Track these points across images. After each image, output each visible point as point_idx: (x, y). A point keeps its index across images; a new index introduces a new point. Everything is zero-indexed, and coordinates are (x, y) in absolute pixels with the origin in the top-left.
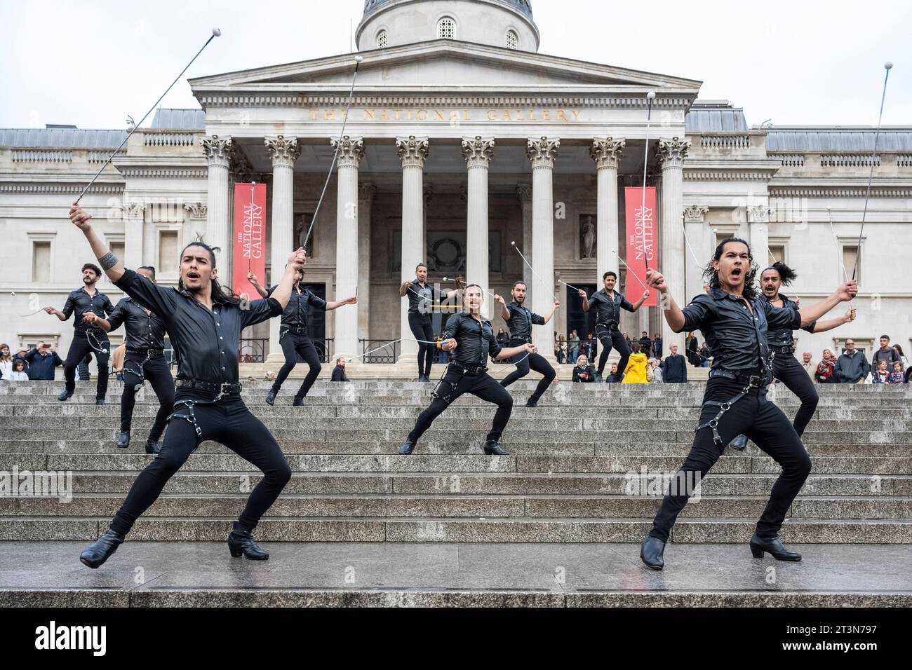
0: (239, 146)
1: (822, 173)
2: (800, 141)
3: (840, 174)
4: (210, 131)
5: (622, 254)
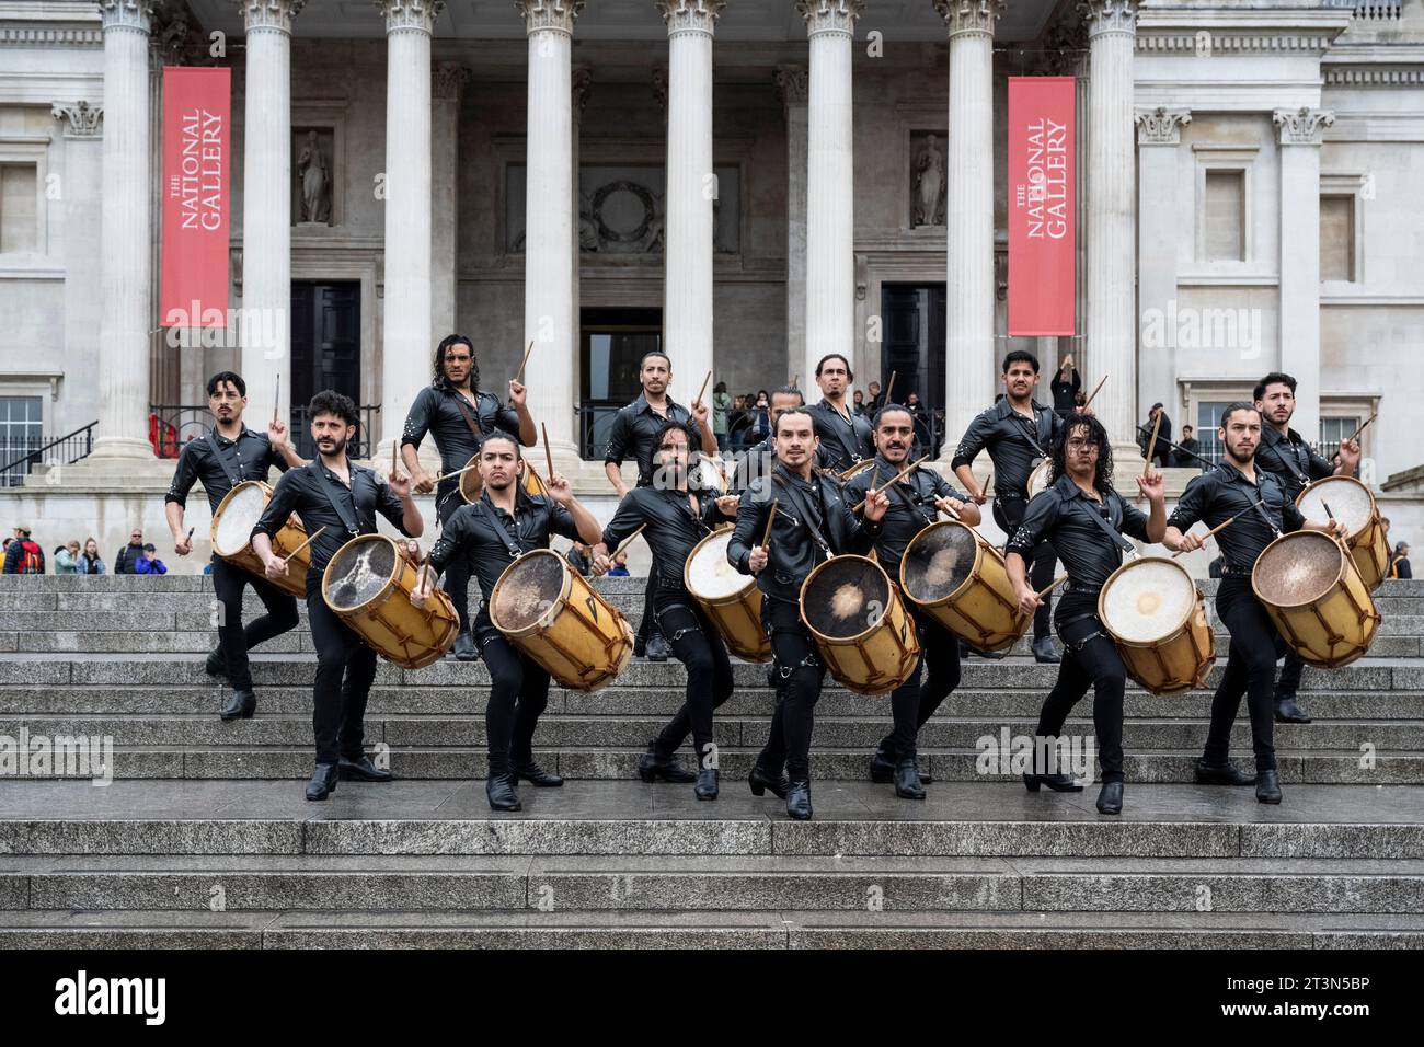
5: (1001, 219)
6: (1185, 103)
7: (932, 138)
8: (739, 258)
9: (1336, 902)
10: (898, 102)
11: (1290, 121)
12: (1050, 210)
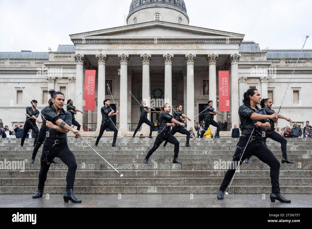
0: (87, 57)
1: (286, 66)
2: (278, 54)
3: (292, 66)
4: (77, 53)
5: (218, 94)
6: (246, 76)
7: (207, 81)
8: (176, 100)
10: (201, 75)
11: (263, 79)
12: (225, 91)
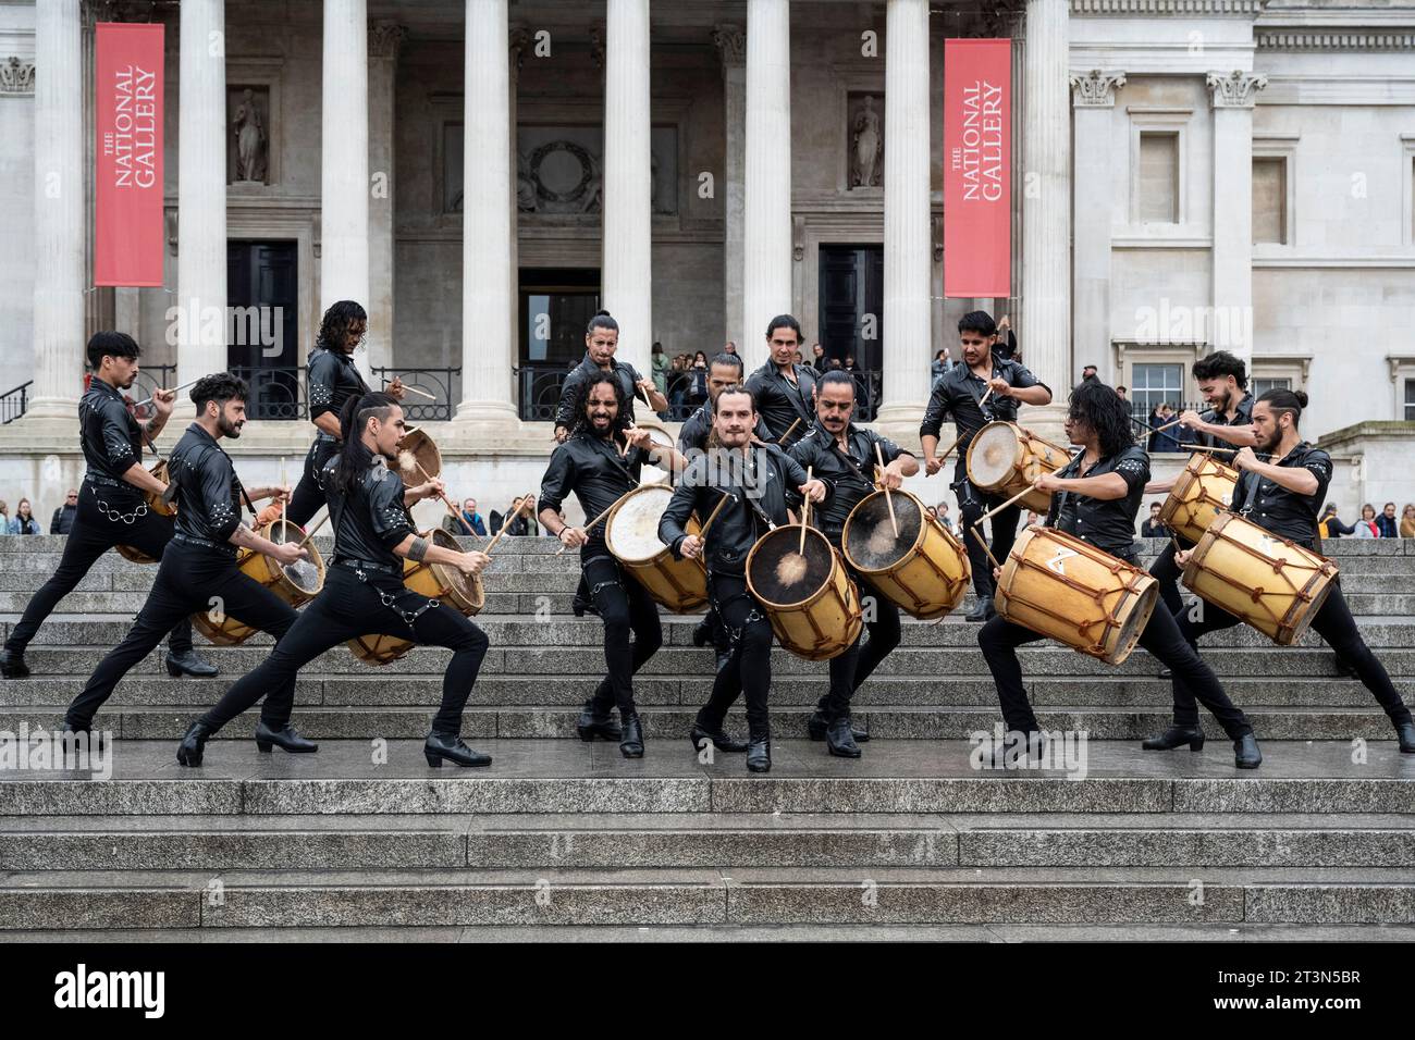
3: (1410, 2)
5: (937, 181)
6: (1120, 65)
7: (869, 100)
8: (676, 218)
9: (1267, 855)
10: (834, 63)
11: (1223, 84)
12: (985, 173)
